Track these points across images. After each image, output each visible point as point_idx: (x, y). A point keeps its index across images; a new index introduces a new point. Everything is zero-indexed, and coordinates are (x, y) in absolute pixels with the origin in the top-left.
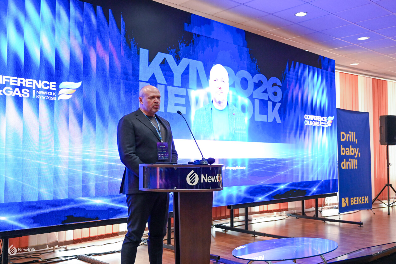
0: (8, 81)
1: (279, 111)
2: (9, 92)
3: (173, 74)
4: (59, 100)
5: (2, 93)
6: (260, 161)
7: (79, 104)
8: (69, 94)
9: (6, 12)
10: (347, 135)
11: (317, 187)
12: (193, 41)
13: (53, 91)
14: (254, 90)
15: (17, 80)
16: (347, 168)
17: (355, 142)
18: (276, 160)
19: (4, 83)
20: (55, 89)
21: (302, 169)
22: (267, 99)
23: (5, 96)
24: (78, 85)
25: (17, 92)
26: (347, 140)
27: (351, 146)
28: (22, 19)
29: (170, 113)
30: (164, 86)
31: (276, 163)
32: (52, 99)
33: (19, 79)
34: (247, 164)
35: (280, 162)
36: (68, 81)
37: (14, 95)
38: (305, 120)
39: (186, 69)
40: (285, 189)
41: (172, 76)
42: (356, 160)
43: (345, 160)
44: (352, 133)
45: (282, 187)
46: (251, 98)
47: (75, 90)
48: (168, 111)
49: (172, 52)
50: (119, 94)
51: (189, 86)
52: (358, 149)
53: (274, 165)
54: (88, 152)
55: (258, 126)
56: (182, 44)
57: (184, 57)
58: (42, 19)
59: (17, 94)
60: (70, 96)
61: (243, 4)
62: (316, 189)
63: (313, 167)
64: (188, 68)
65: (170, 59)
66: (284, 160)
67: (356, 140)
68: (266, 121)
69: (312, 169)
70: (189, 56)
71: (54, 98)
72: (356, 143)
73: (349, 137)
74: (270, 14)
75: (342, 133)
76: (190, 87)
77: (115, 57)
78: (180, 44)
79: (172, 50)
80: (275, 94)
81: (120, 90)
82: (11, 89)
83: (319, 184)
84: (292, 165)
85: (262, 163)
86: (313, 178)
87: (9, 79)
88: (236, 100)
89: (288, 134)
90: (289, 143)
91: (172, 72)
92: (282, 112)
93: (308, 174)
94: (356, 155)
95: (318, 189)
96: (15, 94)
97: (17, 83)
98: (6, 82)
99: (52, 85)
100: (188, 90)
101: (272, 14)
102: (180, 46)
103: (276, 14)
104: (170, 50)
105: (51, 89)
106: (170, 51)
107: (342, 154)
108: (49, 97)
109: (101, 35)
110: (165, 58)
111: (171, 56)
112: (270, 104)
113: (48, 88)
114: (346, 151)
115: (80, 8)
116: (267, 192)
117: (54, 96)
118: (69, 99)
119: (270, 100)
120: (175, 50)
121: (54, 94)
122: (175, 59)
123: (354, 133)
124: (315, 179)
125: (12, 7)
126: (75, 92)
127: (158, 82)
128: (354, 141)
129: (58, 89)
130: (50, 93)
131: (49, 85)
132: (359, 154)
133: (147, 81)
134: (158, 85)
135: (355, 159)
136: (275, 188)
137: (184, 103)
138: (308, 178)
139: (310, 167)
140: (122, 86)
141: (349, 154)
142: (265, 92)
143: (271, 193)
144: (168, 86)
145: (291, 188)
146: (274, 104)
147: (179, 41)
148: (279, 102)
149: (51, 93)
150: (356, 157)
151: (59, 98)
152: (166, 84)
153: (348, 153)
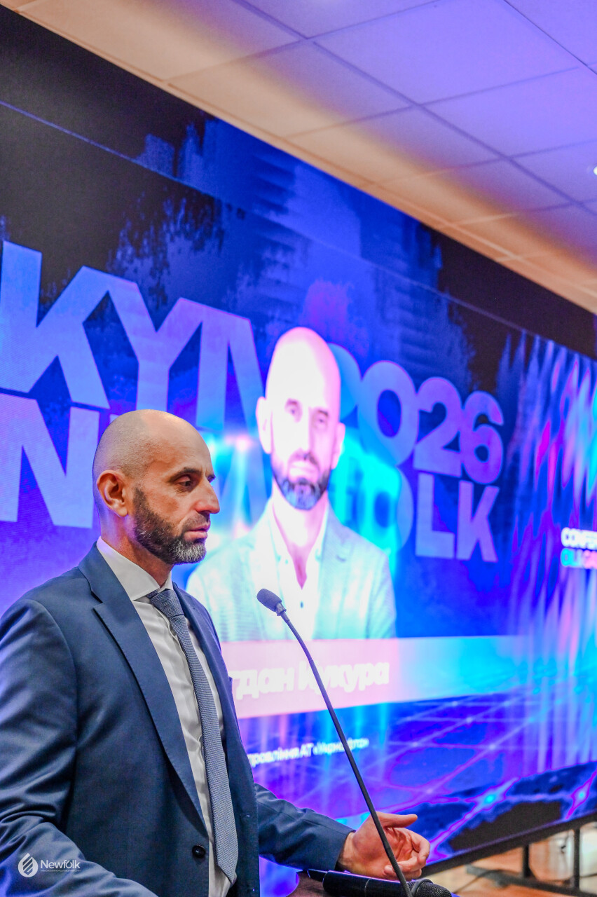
1: (493, 517)
3: (136, 365)
6: (427, 708)
11: (588, 786)
12: (221, 234)
14: (419, 439)
18: (475, 700)
21: (551, 726)
22: (458, 473)
30: (96, 415)
31: (474, 711)
34: (383, 725)
35: (487, 708)
38: (562, 547)
39: (186, 349)
40: (497, 806)
41: (132, 375)
45: (489, 799)
46: (409, 470)
49: (136, 271)
53: (469, 720)
55: (425, 575)
56: (177, 239)
57: (182, 296)
61: (423, 107)
62: (588, 794)
63: (579, 714)
64: (193, 346)
66: (501, 698)
68: (450, 555)
69: (577, 724)
74: (502, 156)
76: (200, 420)
78: (172, 240)
79: (137, 263)
80: (482, 453)
84: (520, 712)
85: (431, 715)
86: (578, 757)
88: (358, 476)
89: (513, 601)
90: (516, 633)
91: (131, 353)
92: (500, 522)
93: (564, 743)
95: (592, 794)
101: (511, 160)
102: (171, 248)
103: (523, 161)
104: (131, 262)
106: (131, 267)
111: (134, 286)
112: (466, 489)
119: (466, 477)
120: (149, 263)
122: (150, 302)
124: (584, 760)
127: (74, 399)
133: (26, 390)
134: (74, 411)
136: (467, 809)
138: (564, 755)
139: (572, 719)
142: (453, 446)
143: (455, 827)
144: (111, 416)
145: (514, 799)
146: (478, 491)
147: (168, 226)
148: (494, 484)
152: (108, 406)
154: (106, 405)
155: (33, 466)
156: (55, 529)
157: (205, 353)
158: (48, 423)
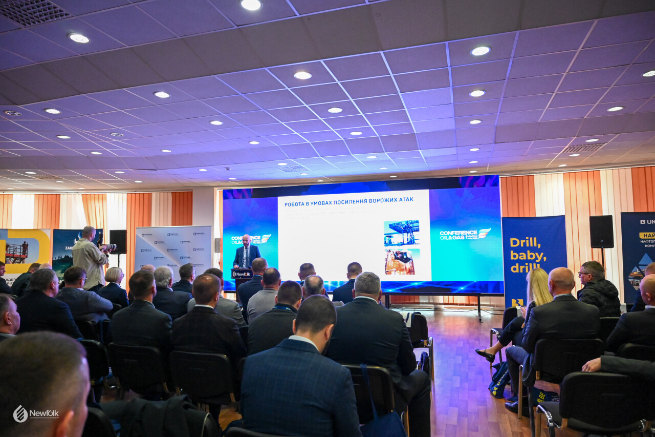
10: (522, 241)
11: (465, 287)
16: (521, 271)
17: (537, 246)
26: (522, 245)
27: (528, 251)
40: (419, 286)
42: (538, 265)
43: (517, 264)
44: (531, 239)
45: (416, 284)
52: (542, 254)
67: (539, 246)
72: (539, 247)
73: (525, 243)
75: (512, 240)
83: (469, 284)
86: (458, 279)
94: (538, 259)
95: (467, 289)
107: (512, 258)
114: (519, 256)
116: (398, 286)
123: (535, 239)
128: (535, 245)
132: (545, 259)
135: (537, 263)
136: (407, 284)
141: (525, 258)
143: (402, 287)
145: (428, 285)
150: (537, 261)
153: (522, 257)
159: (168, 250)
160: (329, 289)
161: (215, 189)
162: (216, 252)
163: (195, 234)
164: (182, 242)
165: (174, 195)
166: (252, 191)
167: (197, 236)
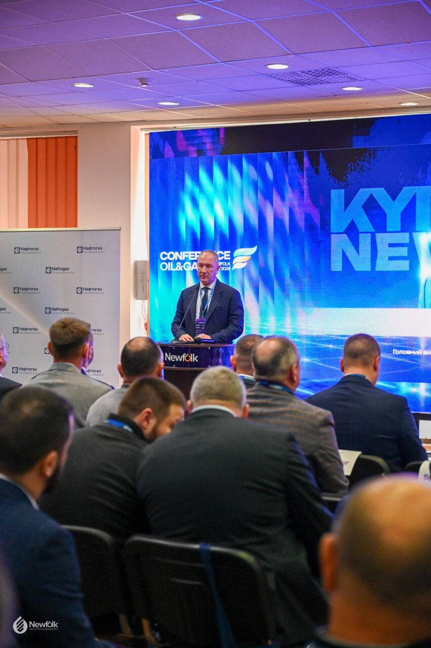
0: (187, 256)
2: (188, 267)
4: (234, 270)
5: (183, 268)
7: (254, 271)
8: (243, 262)
9: (184, 190)
13: (227, 261)
15: (194, 254)
19: (184, 259)
20: (229, 259)
23: (184, 272)
24: (254, 249)
25: (195, 266)
28: (197, 191)
29: (380, 272)
30: (370, 234)
32: (227, 270)
33: (196, 253)
36: (242, 247)
37: (192, 270)
41: (384, 218)
47: (250, 257)
48: (378, 268)
49: (383, 183)
50: (303, 255)
51: (415, 229)
54: (267, 326)
57: (405, 186)
58: (215, 187)
59: (195, 268)
60: (245, 264)
64: (412, 204)
65: (380, 194)
70: (415, 182)
71: (229, 269)
76: (417, 229)
77: (297, 209)
81: (304, 250)
82: (190, 264)
87: (188, 254)
96: (193, 268)
97: (194, 257)
98: (185, 258)
99: (226, 254)
100: (414, 234)
105: (226, 258)
108: (223, 268)
109: (278, 187)
110: (371, 195)
113: (222, 258)
115: (254, 162)
117: (228, 266)
118: (243, 268)
121: (229, 264)
122: (390, 192)
125: (188, 182)
126: (250, 259)
127: (360, 231)
129: (232, 257)
130: (224, 264)
131: (223, 255)
133: (342, 231)
134: (360, 234)
137: (406, 255)
140: (306, 244)
144: (376, 234)
149: (226, 263)
151: (234, 267)
152: (374, 231)
154: (373, 231)
155: (348, 254)
156: (356, 272)
157: (418, 204)
158: (351, 240)
159: (17, 290)
160: (422, 404)
161: (134, 128)
162: (136, 296)
163: (81, 249)
164: (49, 270)
165: (34, 145)
166: (222, 135)
167: (86, 255)
